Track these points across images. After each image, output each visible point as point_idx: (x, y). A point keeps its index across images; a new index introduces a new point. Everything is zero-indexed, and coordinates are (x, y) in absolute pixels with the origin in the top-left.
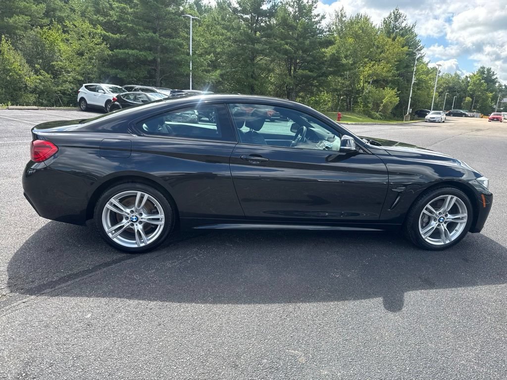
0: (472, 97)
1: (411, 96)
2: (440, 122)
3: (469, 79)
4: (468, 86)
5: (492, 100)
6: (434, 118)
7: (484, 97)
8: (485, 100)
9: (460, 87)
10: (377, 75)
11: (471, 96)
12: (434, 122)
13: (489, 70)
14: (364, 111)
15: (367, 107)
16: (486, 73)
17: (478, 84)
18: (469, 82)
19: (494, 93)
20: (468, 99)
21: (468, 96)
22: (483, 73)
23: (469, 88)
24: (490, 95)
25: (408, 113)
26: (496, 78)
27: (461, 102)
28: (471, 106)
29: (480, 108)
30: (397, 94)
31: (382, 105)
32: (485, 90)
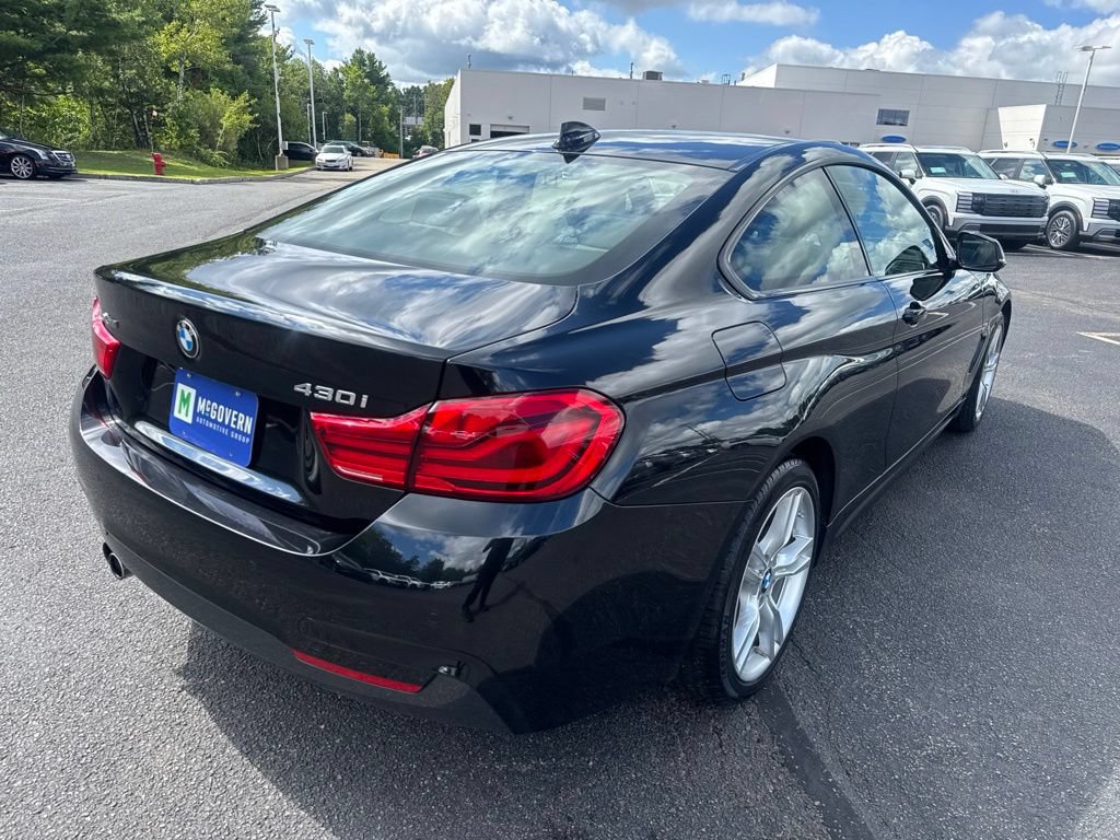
0: (355, 115)
1: (279, 111)
2: (346, 170)
3: (341, 75)
4: (343, 90)
5: (390, 120)
6: (334, 161)
7: (375, 113)
8: (378, 120)
9: (328, 92)
10: (193, 57)
11: (354, 112)
12: (335, 169)
13: (371, 57)
14: (181, 147)
15: (187, 136)
16: (367, 62)
17: (360, 87)
18: (342, 82)
19: (390, 105)
20: (349, 117)
21: (348, 112)
22: (361, 63)
23: (345, 94)
24: (385, 109)
25: (281, 152)
26: (388, 75)
27: (337, 123)
28: (357, 132)
29: (374, 137)
30: (250, 106)
31: (221, 132)
32: (374, 100)
